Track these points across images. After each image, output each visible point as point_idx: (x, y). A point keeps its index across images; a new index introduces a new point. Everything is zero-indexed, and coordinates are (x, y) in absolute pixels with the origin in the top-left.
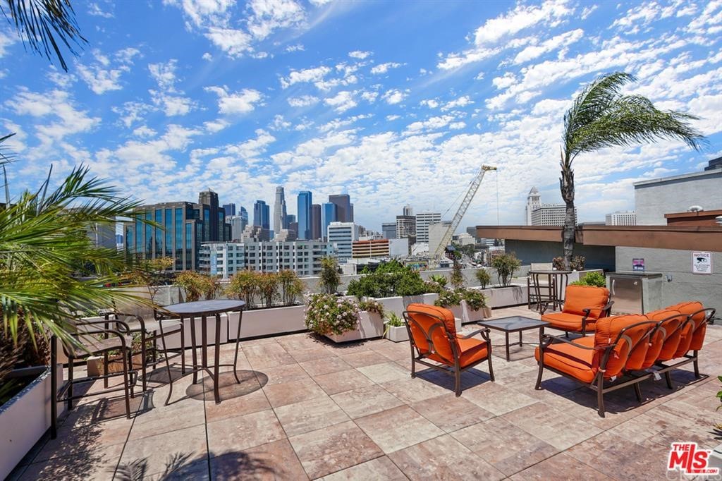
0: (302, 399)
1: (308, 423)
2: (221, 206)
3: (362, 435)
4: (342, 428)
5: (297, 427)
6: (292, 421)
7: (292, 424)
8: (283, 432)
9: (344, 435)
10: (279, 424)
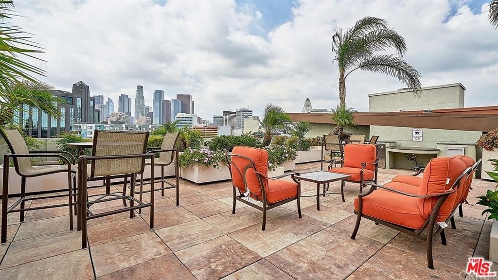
0: (178, 223)
1: (189, 240)
2: (91, 95)
3: (238, 245)
4: (219, 241)
5: (180, 243)
6: (174, 240)
7: (174, 241)
8: (167, 248)
9: (223, 247)
10: (162, 242)
